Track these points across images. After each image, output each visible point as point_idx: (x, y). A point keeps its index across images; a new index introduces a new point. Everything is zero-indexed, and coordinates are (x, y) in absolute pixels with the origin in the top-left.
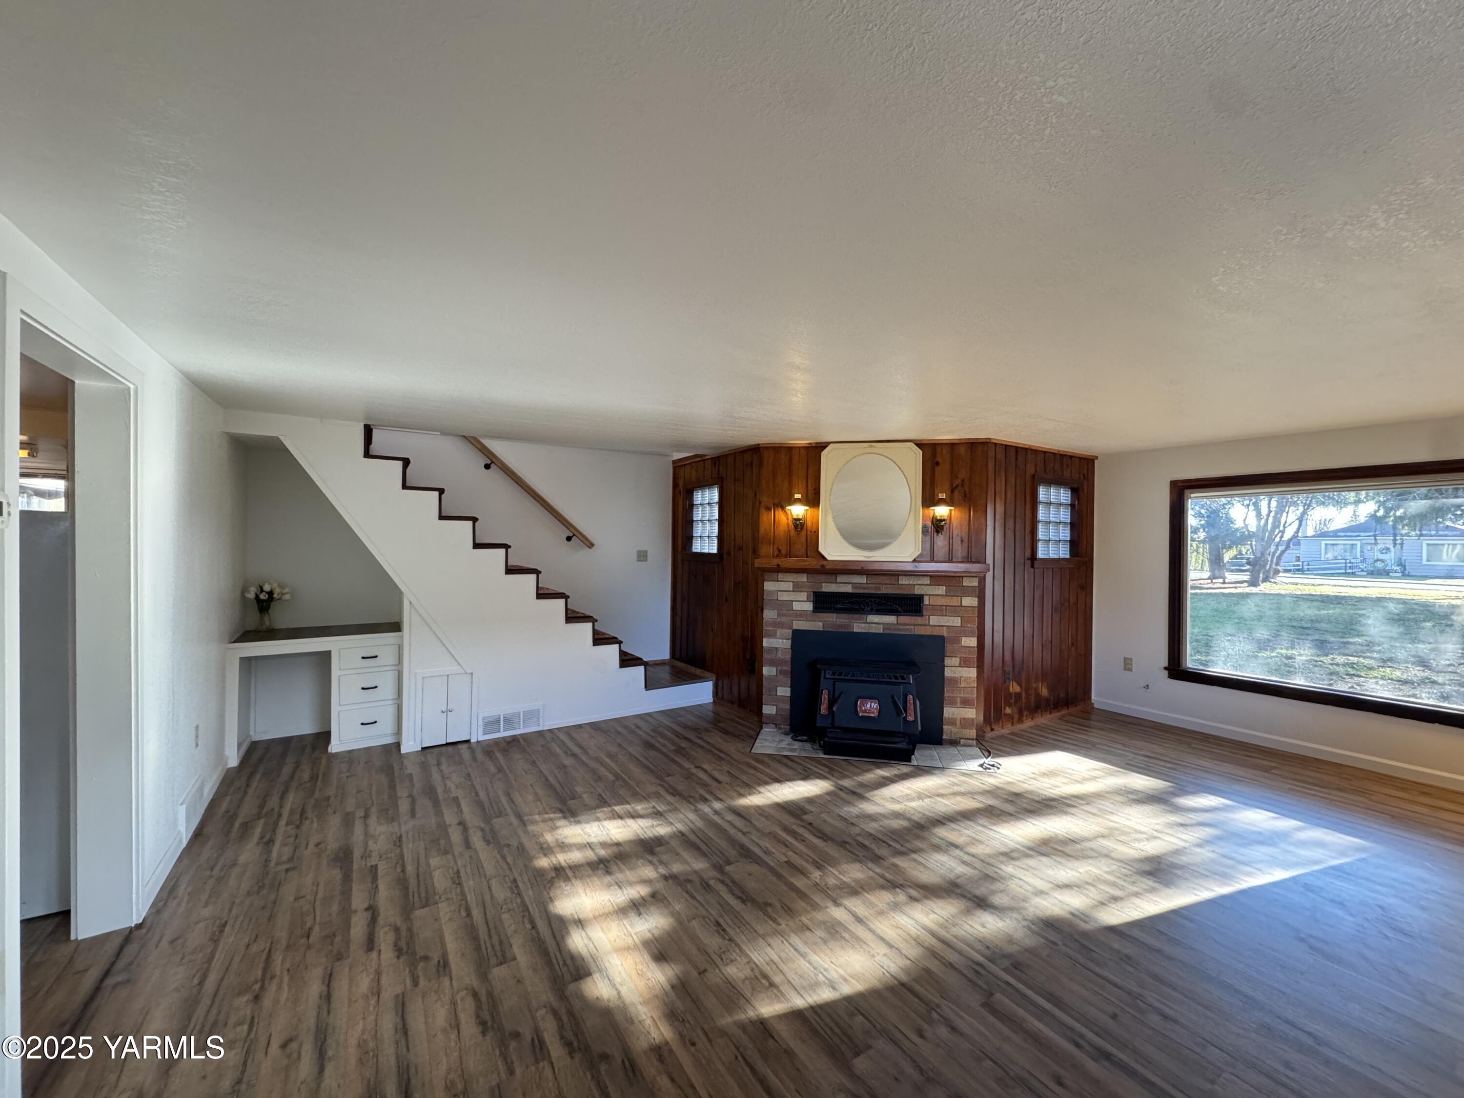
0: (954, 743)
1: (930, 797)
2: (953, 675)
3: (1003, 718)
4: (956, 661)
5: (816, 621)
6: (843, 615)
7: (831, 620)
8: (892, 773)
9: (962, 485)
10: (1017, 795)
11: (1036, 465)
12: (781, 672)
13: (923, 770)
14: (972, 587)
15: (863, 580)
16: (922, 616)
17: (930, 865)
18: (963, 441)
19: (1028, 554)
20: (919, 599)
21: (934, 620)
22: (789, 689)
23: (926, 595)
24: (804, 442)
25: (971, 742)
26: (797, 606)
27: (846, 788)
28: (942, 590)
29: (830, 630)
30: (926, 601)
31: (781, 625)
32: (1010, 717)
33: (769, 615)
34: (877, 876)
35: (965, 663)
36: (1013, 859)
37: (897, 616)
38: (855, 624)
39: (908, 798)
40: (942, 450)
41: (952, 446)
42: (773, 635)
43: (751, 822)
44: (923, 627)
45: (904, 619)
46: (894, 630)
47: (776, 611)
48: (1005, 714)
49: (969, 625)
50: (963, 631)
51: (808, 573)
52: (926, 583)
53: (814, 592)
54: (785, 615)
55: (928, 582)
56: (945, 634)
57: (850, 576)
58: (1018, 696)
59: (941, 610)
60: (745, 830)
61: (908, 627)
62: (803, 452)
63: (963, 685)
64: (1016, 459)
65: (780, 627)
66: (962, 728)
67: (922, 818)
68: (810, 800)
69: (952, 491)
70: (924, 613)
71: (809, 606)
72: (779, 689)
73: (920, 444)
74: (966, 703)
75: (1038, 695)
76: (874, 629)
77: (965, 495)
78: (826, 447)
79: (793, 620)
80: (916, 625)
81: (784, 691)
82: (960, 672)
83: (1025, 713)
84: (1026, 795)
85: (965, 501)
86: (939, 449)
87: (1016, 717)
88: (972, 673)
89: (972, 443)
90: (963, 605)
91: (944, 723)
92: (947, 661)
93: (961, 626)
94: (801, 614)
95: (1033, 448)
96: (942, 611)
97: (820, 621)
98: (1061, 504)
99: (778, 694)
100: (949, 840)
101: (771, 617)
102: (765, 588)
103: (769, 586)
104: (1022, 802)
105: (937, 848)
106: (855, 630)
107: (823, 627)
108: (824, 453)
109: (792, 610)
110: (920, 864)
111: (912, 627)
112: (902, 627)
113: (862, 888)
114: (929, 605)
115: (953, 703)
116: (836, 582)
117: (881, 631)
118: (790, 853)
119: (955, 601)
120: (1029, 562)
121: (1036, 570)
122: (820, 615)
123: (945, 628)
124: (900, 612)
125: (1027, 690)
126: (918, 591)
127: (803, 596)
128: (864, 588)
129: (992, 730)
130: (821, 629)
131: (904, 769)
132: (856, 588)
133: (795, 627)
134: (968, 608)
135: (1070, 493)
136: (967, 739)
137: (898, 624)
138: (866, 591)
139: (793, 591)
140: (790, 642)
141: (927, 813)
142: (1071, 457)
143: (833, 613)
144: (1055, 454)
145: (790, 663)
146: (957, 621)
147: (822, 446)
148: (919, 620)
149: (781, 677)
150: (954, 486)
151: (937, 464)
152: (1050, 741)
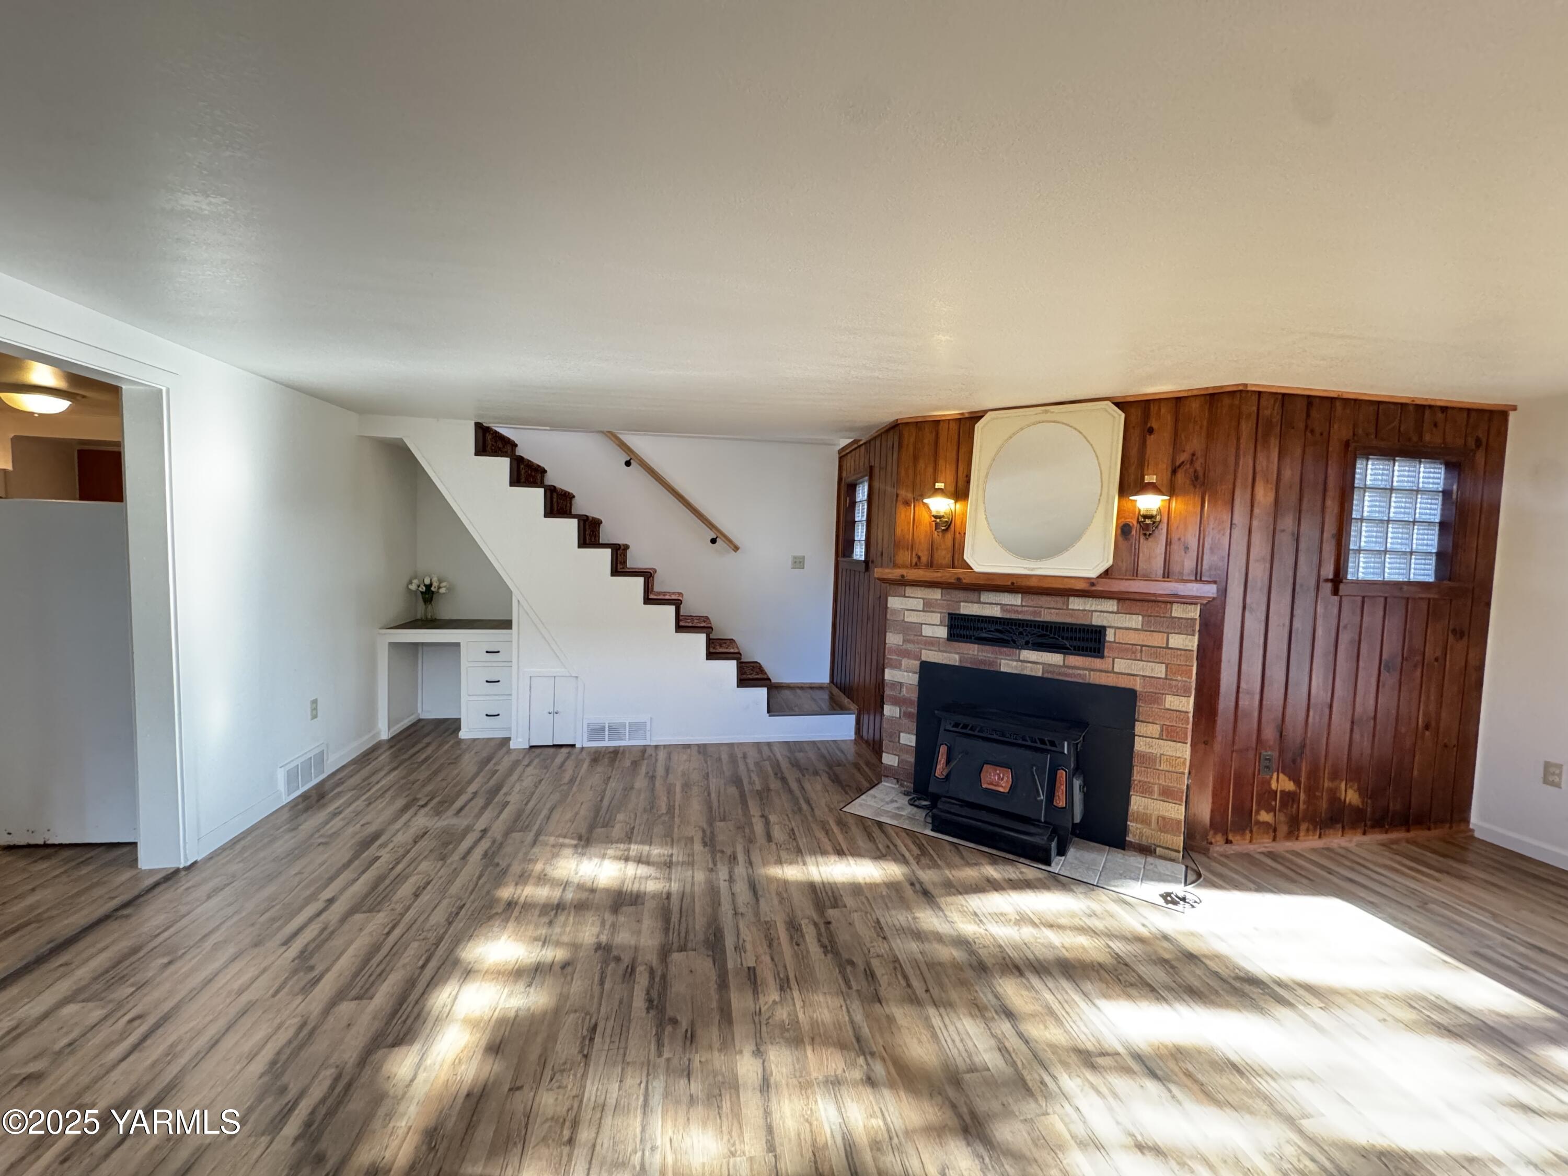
0: (1146, 850)
1: (1034, 924)
2: (1148, 750)
3: (1255, 829)
4: (1154, 730)
5: (950, 653)
6: (987, 647)
7: (971, 652)
8: (1007, 876)
9: (1192, 462)
10: (1191, 957)
11: (1355, 426)
12: (907, 715)
13: (1059, 881)
14: (1188, 619)
15: (1015, 600)
16: (1102, 657)
17: (943, 1035)
18: (1195, 393)
19: (1328, 571)
20: (1099, 632)
21: (1121, 665)
22: (914, 738)
23: (1110, 627)
24: (952, 412)
25: (1174, 854)
26: (927, 631)
27: (921, 883)
28: (1136, 621)
29: (969, 666)
30: (1110, 636)
31: (906, 654)
32: (1267, 827)
33: (893, 639)
34: (849, 1028)
35: (1170, 734)
36: (1093, 1067)
37: (1064, 654)
38: (1003, 661)
39: (1000, 917)
40: (1160, 409)
41: (1177, 402)
42: (897, 666)
43: (757, 900)
44: (1104, 674)
45: (1075, 660)
46: (1060, 674)
47: (901, 636)
48: (1258, 823)
49: (1179, 678)
50: (1168, 685)
51: (942, 588)
52: (1111, 610)
53: (949, 614)
54: (913, 642)
55: (1115, 609)
56: (1138, 688)
57: (998, 594)
58: (1289, 798)
59: (1132, 651)
60: (742, 909)
61: (1081, 672)
62: (954, 426)
63: (1164, 767)
64: (1308, 416)
65: (905, 657)
66: (1161, 830)
67: (994, 956)
68: (857, 889)
69: (1174, 471)
70: (1106, 654)
71: (943, 632)
72: (902, 735)
73: (1121, 404)
74: (1167, 794)
75: (1334, 799)
76: (1028, 670)
77: (1197, 478)
78: (982, 417)
79: (921, 649)
80: (1093, 670)
81: (909, 739)
82: (1160, 747)
83: (1304, 826)
84: (1208, 962)
85: (1195, 486)
86: (1153, 409)
87: (1283, 829)
88: (1184, 751)
89: (1212, 395)
90: (1170, 646)
91: (1130, 818)
92: (1139, 728)
93: (1166, 679)
94: (932, 642)
95: (1345, 396)
96: (1134, 653)
97: (958, 653)
98: (1418, 491)
99: (901, 742)
100: (1008, 1002)
101: (895, 642)
102: (889, 605)
103: (894, 603)
104: (1193, 972)
105: (978, 1010)
106: (1002, 670)
107: (960, 661)
108: (979, 426)
109: (921, 635)
110: (930, 1027)
111: (1087, 672)
112: (1071, 671)
113: (813, 1039)
114: (1114, 642)
115: (1146, 791)
116: (979, 602)
117: (1040, 674)
118: (766, 959)
119: (1157, 640)
120: (1329, 586)
121: (1344, 599)
122: (956, 644)
123: (1138, 678)
124: (1068, 649)
125: (1311, 790)
126: (1097, 620)
127: (936, 618)
128: (1017, 612)
129: (1228, 842)
130: (957, 664)
131: (1030, 871)
132: (1008, 611)
133: (923, 659)
134: (1179, 652)
135: (1443, 471)
136: (1168, 849)
137: (1065, 666)
138: (1020, 617)
139: (923, 611)
140: (917, 676)
141: (1010, 952)
142: (1444, 409)
143: (975, 643)
144: (1403, 405)
145: (916, 704)
146: (1160, 671)
147: (976, 417)
148: (1097, 663)
149: (905, 721)
150: (1177, 464)
151: (1151, 431)
152: (1335, 880)
